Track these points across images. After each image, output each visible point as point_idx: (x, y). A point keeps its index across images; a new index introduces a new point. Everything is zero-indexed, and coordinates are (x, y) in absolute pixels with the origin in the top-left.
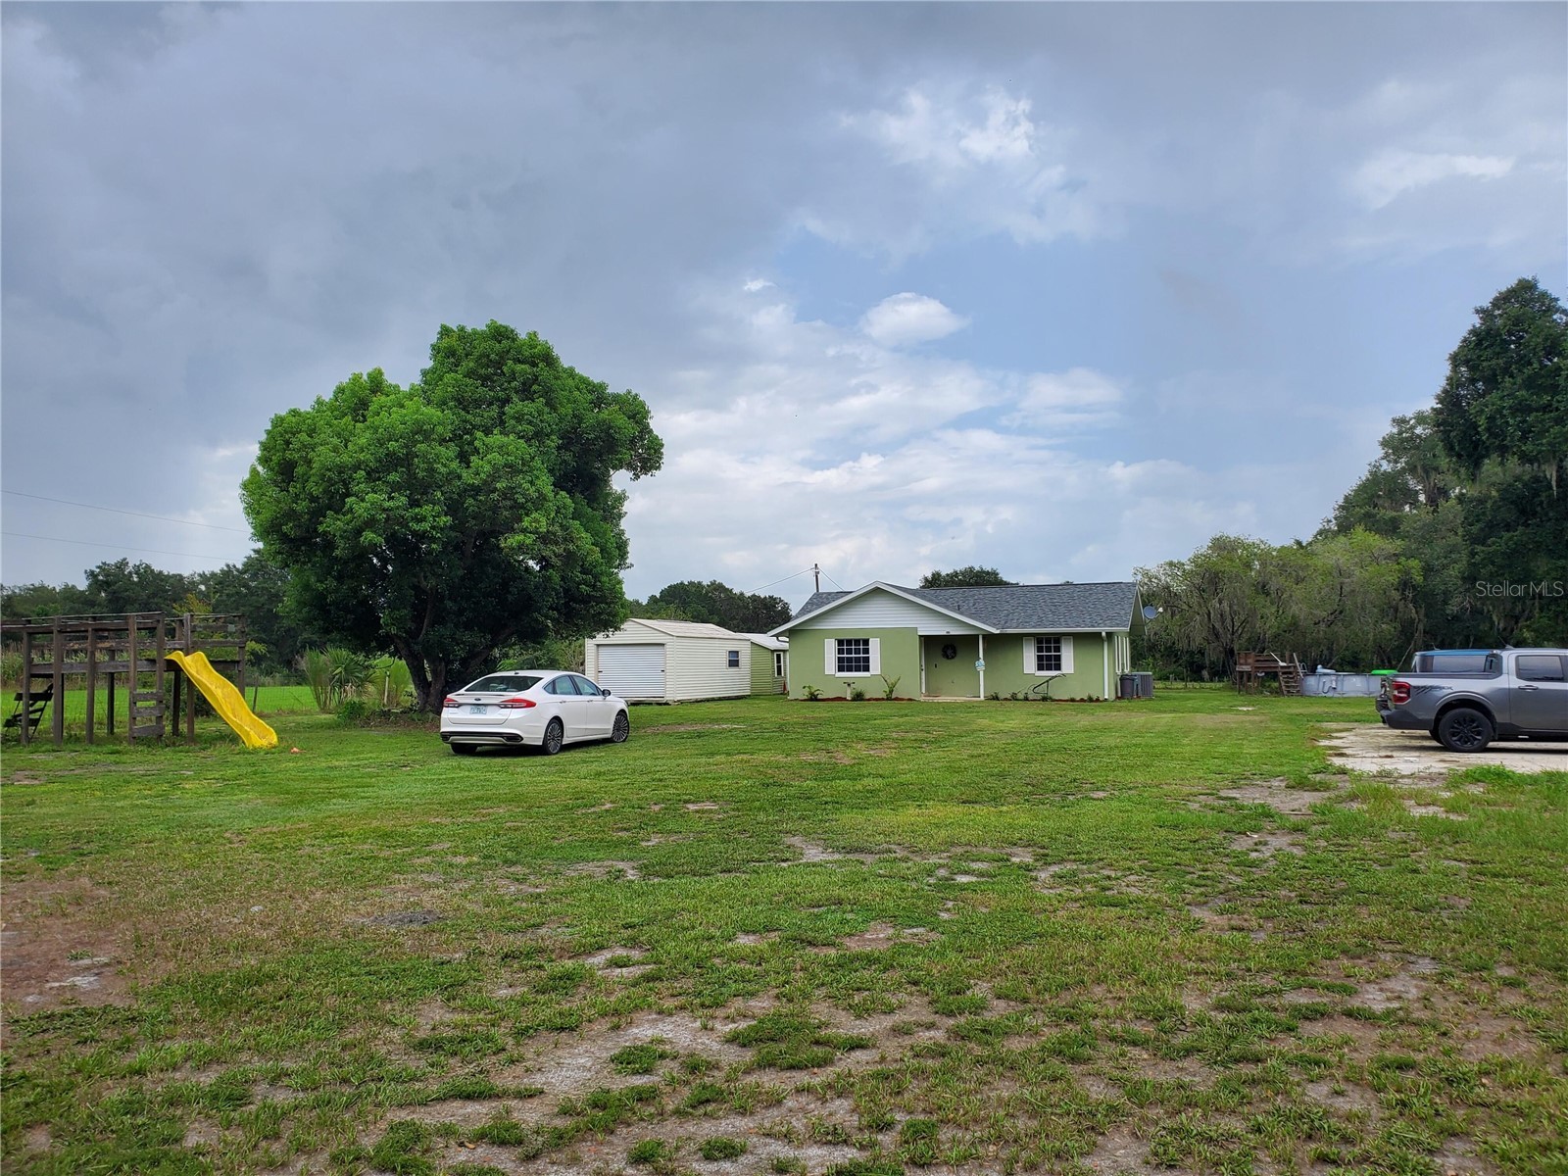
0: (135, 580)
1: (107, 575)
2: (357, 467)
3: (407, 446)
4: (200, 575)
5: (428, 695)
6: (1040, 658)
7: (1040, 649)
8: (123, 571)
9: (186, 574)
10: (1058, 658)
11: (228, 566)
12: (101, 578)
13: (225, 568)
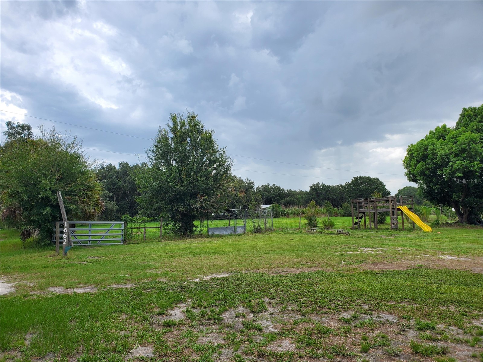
0: (321, 188)
1: (315, 187)
2: (451, 153)
3: (468, 146)
4: (337, 186)
5: (462, 218)
8: (318, 186)
9: (334, 185)
11: (347, 183)
12: (313, 188)
13: (346, 183)
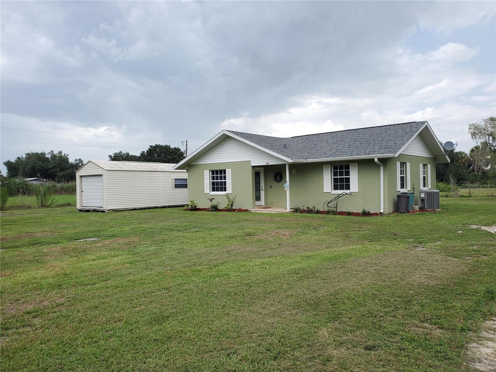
6: (335, 180)
7: (335, 174)
10: (348, 180)
